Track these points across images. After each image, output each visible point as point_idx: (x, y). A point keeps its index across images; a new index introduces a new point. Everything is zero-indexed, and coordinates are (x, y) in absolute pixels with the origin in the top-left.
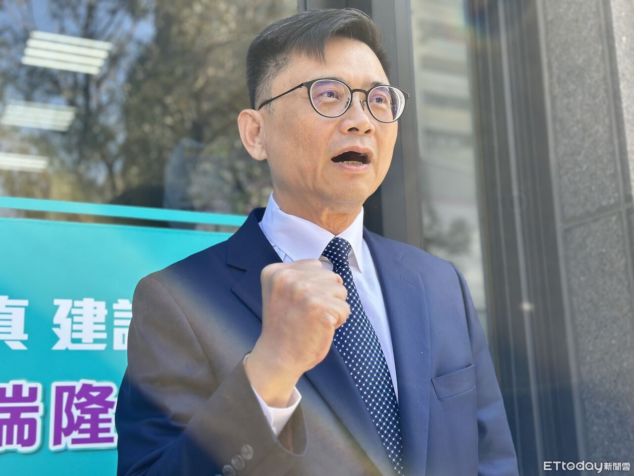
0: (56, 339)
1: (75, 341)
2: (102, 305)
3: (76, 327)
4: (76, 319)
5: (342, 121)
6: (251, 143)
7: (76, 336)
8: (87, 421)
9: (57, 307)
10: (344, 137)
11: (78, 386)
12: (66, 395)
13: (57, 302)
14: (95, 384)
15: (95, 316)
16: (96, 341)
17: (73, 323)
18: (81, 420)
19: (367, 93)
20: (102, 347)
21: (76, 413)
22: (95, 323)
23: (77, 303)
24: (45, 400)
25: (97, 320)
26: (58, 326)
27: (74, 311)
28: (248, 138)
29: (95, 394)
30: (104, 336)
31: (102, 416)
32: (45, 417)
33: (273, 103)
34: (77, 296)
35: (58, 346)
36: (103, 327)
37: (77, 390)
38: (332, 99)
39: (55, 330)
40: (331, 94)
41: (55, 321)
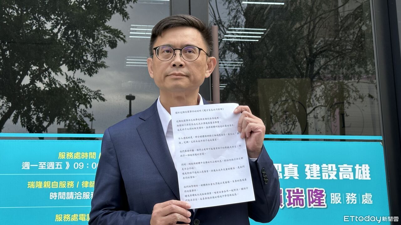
0: (307, 176)
1: (311, 177)
2: (318, 166)
3: (311, 172)
4: (311, 170)
7: (312, 175)
8: (317, 200)
9: (306, 166)
11: (314, 190)
12: (311, 192)
13: (306, 165)
14: (319, 189)
15: (316, 169)
16: (318, 177)
17: (311, 171)
18: (316, 200)
20: (319, 178)
21: (314, 197)
22: (317, 171)
23: (311, 165)
24: (305, 193)
26: (307, 172)
27: (311, 168)
29: (319, 192)
30: (319, 175)
31: (321, 199)
32: (306, 198)
34: (311, 163)
35: (307, 178)
36: (319, 172)
37: (314, 191)
39: (306, 173)
41: (306, 171)
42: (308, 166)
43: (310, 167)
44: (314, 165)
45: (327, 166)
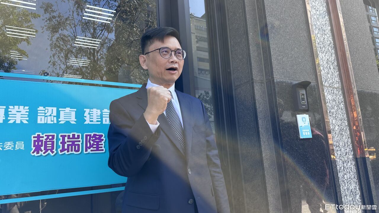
1: (91, 121)
2: (99, 111)
3: (91, 117)
5: (169, 59)
6: (143, 64)
8: (95, 145)
9: (86, 111)
10: (170, 64)
14: (98, 134)
16: (97, 121)
19: (176, 52)
20: (99, 123)
21: (92, 142)
24: (82, 138)
25: (97, 115)
26: (86, 117)
27: (90, 112)
28: (142, 63)
29: (97, 137)
30: (100, 120)
31: (100, 143)
33: (149, 53)
34: (91, 108)
36: (99, 117)
37: (92, 136)
38: (166, 53)
40: (166, 51)
41: (85, 115)
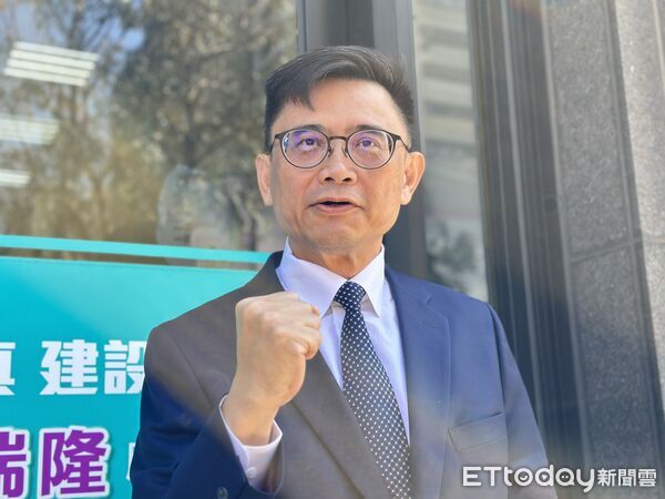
1: (64, 385)
2: (93, 346)
3: (65, 370)
4: (65, 362)
7: (65, 379)
8: (76, 470)
9: (46, 349)
11: (67, 432)
12: (54, 442)
13: (45, 344)
14: (85, 430)
15: (85, 358)
16: (87, 385)
17: (62, 366)
18: (71, 468)
20: (93, 391)
21: (65, 461)
22: (86, 366)
23: (66, 345)
24: (33, 447)
25: (87, 362)
26: (47, 370)
27: (63, 354)
29: (85, 441)
30: (95, 379)
31: (92, 464)
32: (33, 466)
34: (66, 337)
35: (47, 391)
36: (94, 370)
37: (67, 437)
39: (43, 373)
41: (44, 365)
42: (53, 347)
43: (62, 349)
44: (78, 344)
45: (124, 348)
